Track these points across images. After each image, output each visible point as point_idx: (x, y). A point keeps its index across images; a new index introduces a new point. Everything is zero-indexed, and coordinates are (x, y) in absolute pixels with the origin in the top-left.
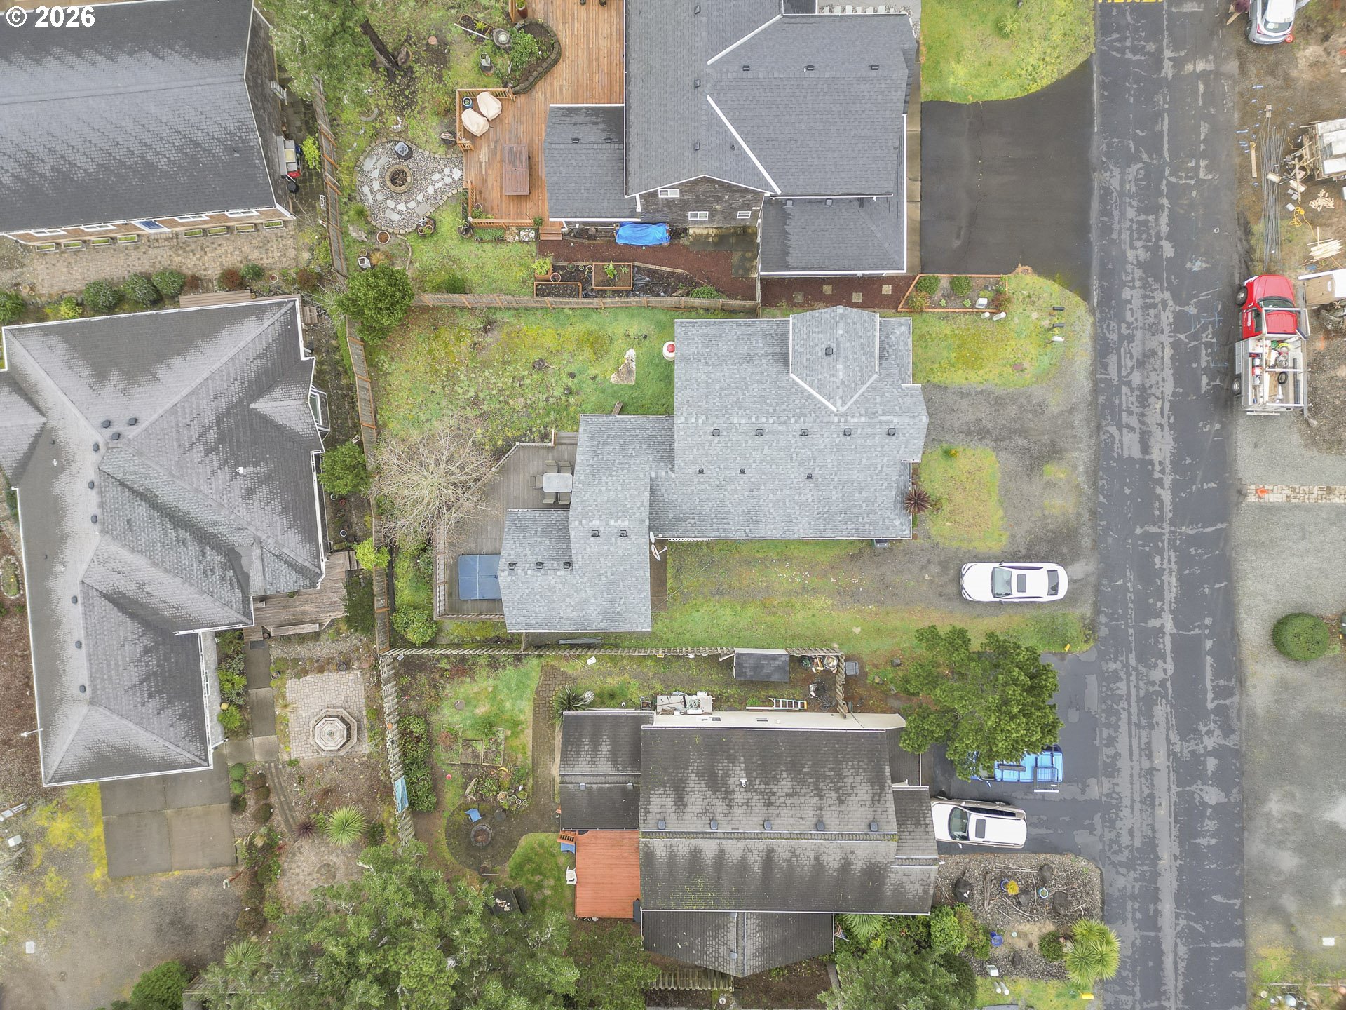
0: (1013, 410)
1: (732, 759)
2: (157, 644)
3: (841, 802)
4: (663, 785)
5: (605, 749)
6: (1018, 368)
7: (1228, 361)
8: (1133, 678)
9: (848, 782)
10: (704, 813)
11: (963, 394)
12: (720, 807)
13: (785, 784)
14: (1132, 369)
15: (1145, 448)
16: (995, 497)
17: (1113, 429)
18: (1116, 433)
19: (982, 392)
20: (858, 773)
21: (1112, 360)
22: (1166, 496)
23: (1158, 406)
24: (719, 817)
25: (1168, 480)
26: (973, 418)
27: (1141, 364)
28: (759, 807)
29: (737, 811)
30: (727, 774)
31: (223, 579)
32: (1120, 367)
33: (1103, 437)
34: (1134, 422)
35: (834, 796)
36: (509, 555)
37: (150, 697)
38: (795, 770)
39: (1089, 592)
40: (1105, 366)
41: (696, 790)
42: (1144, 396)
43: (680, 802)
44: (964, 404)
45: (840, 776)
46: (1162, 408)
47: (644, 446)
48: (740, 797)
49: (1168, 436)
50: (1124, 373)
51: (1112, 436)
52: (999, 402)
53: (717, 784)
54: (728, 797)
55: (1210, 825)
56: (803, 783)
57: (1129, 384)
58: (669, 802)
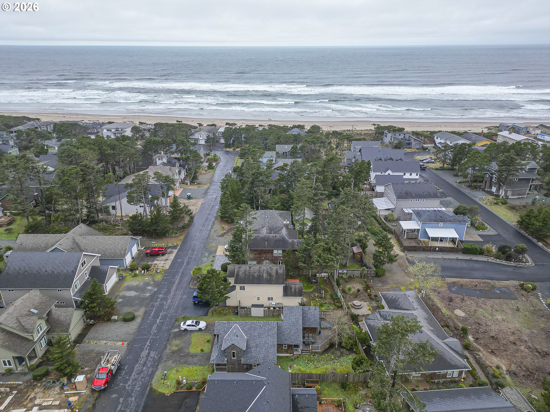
0: (182, 361)
1: (266, 279)
2: (397, 306)
3: (245, 271)
4: (280, 274)
5: (293, 290)
6: (177, 371)
7: (117, 372)
8: (170, 312)
9: (243, 275)
10: (272, 269)
11: (195, 364)
12: (269, 270)
13: (256, 275)
14: (145, 371)
15: (149, 353)
16: (192, 343)
17: (156, 357)
18: (155, 356)
19: (190, 364)
20: (241, 276)
21: (149, 373)
22: (148, 343)
23: (142, 362)
24: (269, 269)
25: (146, 346)
26: (194, 359)
27: (142, 372)
28: (261, 270)
29: (266, 270)
30: (267, 276)
31: (386, 315)
32: (148, 371)
33: (159, 356)
34: (149, 359)
35: (246, 272)
36: (317, 312)
37: (395, 298)
38: (254, 277)
39: (174, 326)
40: (152, 371)
41: (274, 273)
42: (145, 364)
43: (277, 271)
44: (195, 362)
45: (245, 276)
46: (141, 361)
47: (285, 332)
48: (265, 272)
49: (142, 355)
50: (148, 370)
51: (157, 356)
52: (185, 363)
53: (270, 274)
54: (267, 272)
55: (163, 292)
56: (252, 275)
57: (147, 367)
58: (279, 271)
